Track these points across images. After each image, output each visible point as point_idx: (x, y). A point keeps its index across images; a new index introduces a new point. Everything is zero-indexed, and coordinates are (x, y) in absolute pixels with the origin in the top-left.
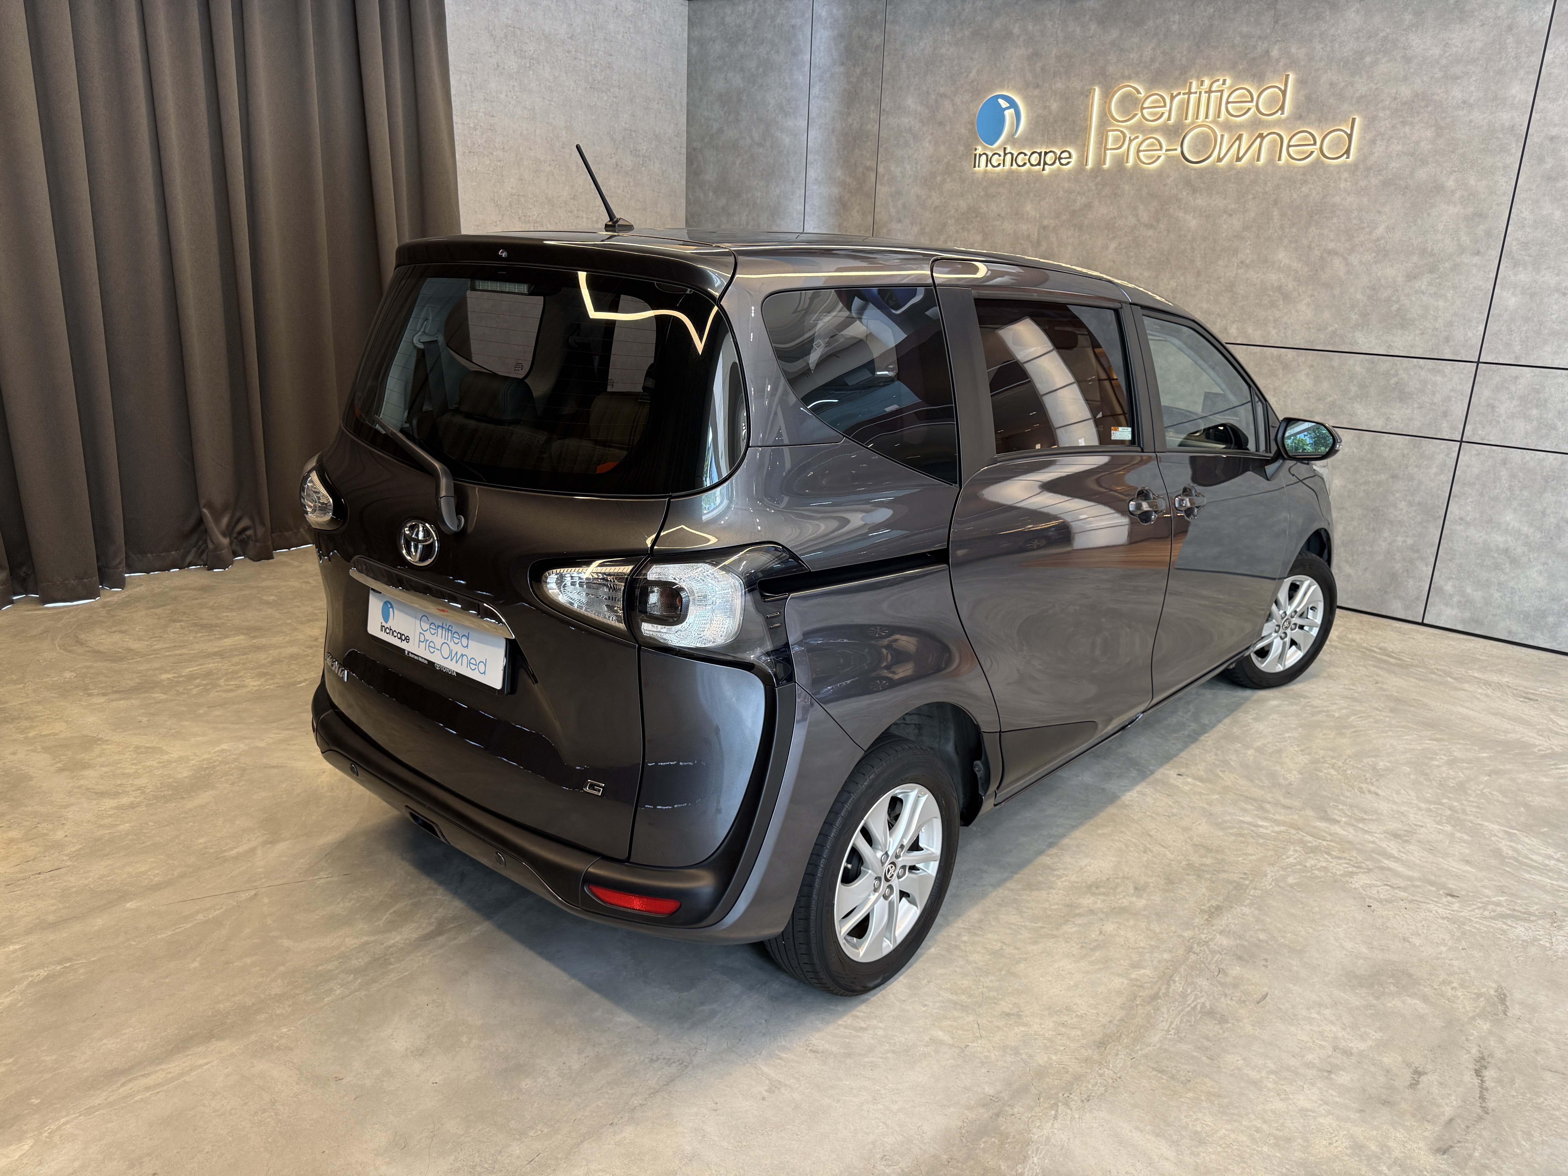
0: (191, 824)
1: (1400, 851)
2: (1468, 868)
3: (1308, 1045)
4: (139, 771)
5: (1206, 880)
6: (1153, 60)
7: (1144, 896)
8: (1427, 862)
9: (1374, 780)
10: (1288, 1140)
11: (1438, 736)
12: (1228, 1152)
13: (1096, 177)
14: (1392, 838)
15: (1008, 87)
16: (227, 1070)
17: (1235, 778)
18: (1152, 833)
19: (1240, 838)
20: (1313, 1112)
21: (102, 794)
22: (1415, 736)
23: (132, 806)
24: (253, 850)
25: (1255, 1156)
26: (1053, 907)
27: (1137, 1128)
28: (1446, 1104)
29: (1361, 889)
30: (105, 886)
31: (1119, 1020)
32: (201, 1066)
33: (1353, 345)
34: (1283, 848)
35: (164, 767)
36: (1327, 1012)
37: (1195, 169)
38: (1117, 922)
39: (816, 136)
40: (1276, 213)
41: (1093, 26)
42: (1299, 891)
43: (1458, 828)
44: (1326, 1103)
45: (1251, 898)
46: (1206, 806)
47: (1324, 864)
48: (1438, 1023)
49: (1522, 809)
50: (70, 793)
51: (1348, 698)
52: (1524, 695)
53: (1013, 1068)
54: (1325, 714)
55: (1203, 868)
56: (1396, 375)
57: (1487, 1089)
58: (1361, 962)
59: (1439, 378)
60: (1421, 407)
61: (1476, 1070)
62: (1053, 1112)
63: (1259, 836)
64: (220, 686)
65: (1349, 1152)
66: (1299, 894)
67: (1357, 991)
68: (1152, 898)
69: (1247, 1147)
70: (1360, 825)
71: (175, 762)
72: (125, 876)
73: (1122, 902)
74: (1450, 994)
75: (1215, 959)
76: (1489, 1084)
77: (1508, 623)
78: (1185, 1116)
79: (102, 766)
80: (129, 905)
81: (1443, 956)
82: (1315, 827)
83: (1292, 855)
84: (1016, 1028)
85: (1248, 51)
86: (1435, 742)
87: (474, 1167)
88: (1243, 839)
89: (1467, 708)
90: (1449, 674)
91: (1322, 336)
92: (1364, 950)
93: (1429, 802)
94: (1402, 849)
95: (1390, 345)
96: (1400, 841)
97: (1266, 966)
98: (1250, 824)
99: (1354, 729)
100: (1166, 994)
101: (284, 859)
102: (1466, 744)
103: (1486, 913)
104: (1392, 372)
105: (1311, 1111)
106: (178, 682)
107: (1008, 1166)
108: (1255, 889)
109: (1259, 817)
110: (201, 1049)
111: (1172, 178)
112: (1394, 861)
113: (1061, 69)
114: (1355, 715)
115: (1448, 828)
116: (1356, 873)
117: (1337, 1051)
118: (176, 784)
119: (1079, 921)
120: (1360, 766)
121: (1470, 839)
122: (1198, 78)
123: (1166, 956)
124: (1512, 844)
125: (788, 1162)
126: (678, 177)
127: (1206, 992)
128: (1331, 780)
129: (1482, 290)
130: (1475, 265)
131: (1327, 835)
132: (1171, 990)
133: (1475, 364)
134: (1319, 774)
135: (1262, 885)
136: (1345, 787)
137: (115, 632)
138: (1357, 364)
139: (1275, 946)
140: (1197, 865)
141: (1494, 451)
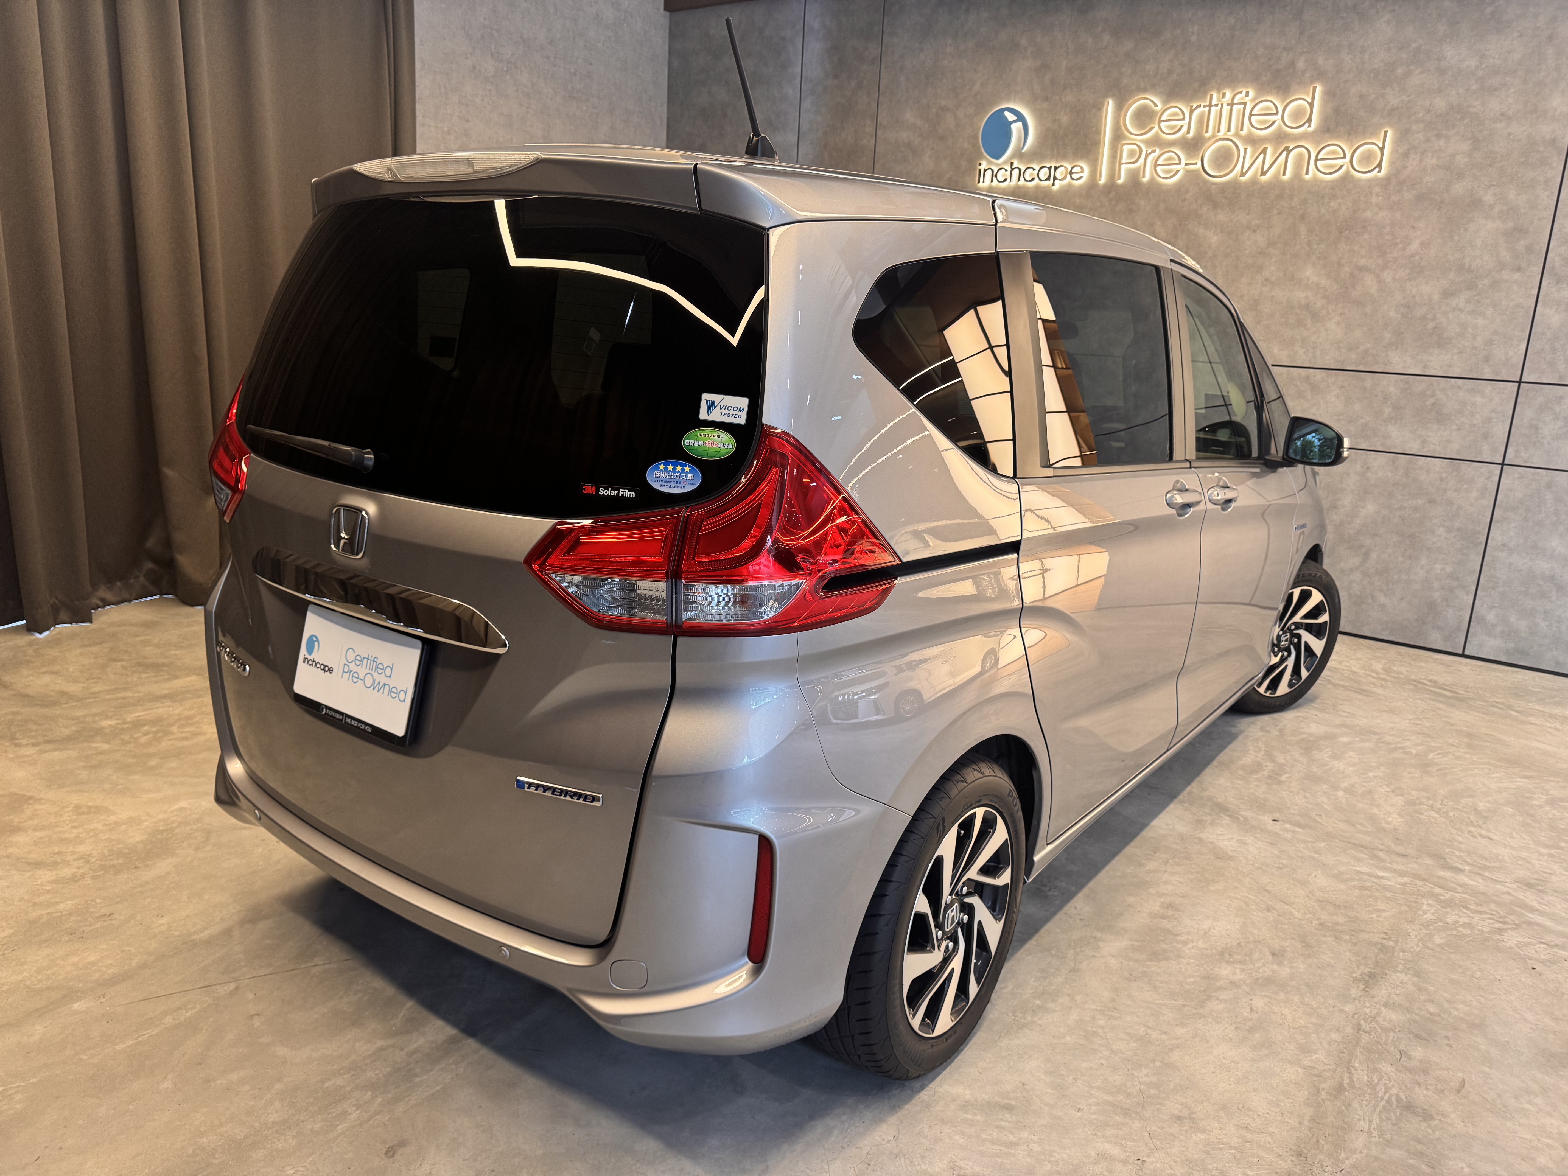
0: (149, 900)
1: (1540, 903)
3: (1534, 1144)
4: (81, 836)
5: (1345, 941)
6: (1170, 72)
7: (1286, 963)
9: (1480, 823)
11: (1527, 774)
13: (1110, 192)
14: (1526, 888)
15: (1015, 99)
17: (1335, 823)
18: (1269, 887)
19: (1366, 892)
21: (37, 865)
22: (1503, 774)
23: (74, 879)
26: (1189, 980)
29: (1516, 948)
30: (44, 982)
31: (1309, 1121)
33: (1386, 364)
35: (111, 830)
36: (1538, 1100)
37: (1216, 184)
38: (1266, 996)
40: (1303, 229)
41: (1106, 38)
42: (1451, 953)
45: (1403, 962)
46: (1316, 856)
47: (1466, 920)
51: (1419, 733)
54: (1401, 751)
55: (1338, 928)
56: (1433, 396)
58: (1550, 1036)
59: (1478, 399)
60: (1459, 429)
63: (1385, 888)
64: (172, 733)
66: (1452, 956)
67: (1562, 1073)
68: (1295, 965)
70: (1487, 874)
71: (125, 823)
72: (69, 968)
73: (1264, 972)
75: (1391, 1038)
79: (35, 830)
82: (1440, 877)
83: (1429, 911)
84: (1193, 1135)
85: (1272, 62)
86: (1526, 780)
88: (1369, 893)
89: (1543, 743)
90: (1510, 707)
91: (1353, 356)
92: (1549, 1022)
93: (1546, 846)
94: (1542, 901)
95: (1426, 365)
96: (1535, 891)
97: (1451, 1046)
98: (1370, 875)
99: (1438, 768)
100: (1352, 1085)
102: (1559, 782)
104: (1429, 393)
106: (123, 729)
108: (1404, 952)
109: (1377, 867)
111: (1191, 194)
112: (1539, 915)
113: (1072, 81)
114: (1433, 752)
116: (1505, 930)
118: (127, 851)
119: (1223, 996)
120: (1460, 807)
122: (1219, 91)
123: (1335, 1036)
127: (1395, 1081)
128: (1436, 823)
129: (1523, 308)
130: (1516, 282)
131: (1457, 887)
132: (1355, 1079)
133: (1517, 384)
134: (1421, 817)
135: (1409, 946)
136: (1454, 831)
137: (45, 673)
138: (1390, 385)
139: (1452, 1021)
140: (1330, 925)
141: (1538, 474)
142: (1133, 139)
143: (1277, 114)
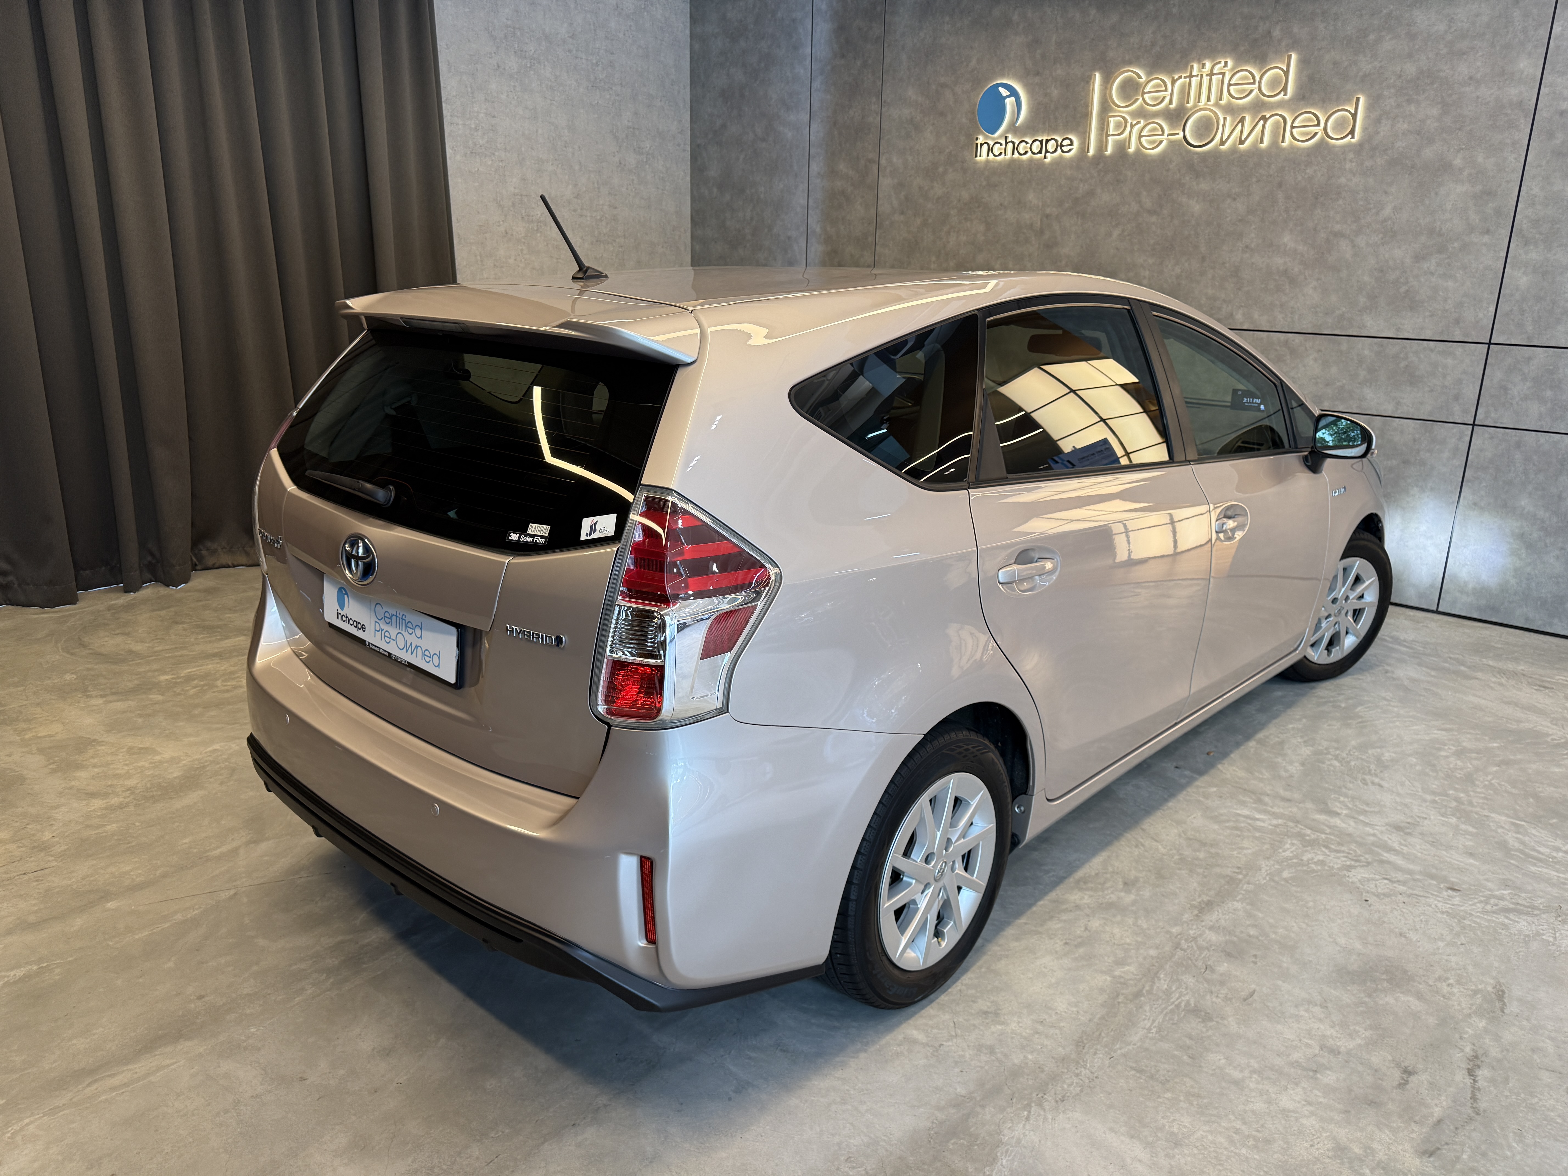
1: (1401, 844)
2: (1471, 861)
3: (1294, 1043)
4: (130, 772)
5: (1198, 874)
6: (1153, 44)
7: (1133, 891)
8: (1429, 855)
9: (1378, 771)
10: (1268, 1142)
11: (1448, 726)
12: (1203, 1154)
13: (1098, 164)
14: (1394, 831)
15: (1008, 75)
16: (192, 1070)
17: (1235, 771)
18: (1145, 827)
19: (1236, 832)
20: (1297, 1112)
21: (93, 795)
22: (1424, 726)
23: (120, 807)
24: (235, 851)
25: (1232, 1159)
26: (1038, 903)
27: (1112, 1130)
28: (1436, 1105)
29: (1358, 883)
30: (87, 887)
31: (1100, 1019)
32: (168, 1066)
33: (1361, 328)
34: (1280, 842)
35: (154, 767)
36: (1316, 1010)
37: (1197, 153)
38: (1104, 918)
39: (818, 130)
40: (1280, 196)
41: (1093, 12)
42: (1294, 886)
43: (1463, 819)
44: (1310, 1104)
45: (1244, 892)
46: (1202, 799)
47: (1321, 858)
48: (1432, 1021)
49: (1531, 800)
50: (60, 794)
51: (1356, 688)
52: (1539, 683)
53: (986, 1068)
54: (1330, 704)
55: (1196, 862)
56: (1406, 358)
57: (1479, 1089)
58: (1354, 957)
59: (1450, 361)
60: (1431, 391)
61: (1468, 1069)
62: (1026, 1113)
63: (1256, 829)
64: (216, 687)
65: (1330, 1154)
66: (1294, 889)
67: (1349, 988)
68: (1141, 893)
69: (1225, 1149)
70: (1362, 818)
71: (167, 762)
73: (1110, 898)
74: (1445, 991)
75: (1203, 955)
76: (1481, 1083)
77: (1525, 610)
78: (1162, 1117)
79: (94, 767)
80: (109, 905)
81: (1440, 951)
82: (1314, 820)
83: (1289, 848)
84: (993, 1027)
85: (1250, 32)
86: (1444, 733)
87: (432, 1168)
88: (1239, 833)
89: (1480, 697)
90: (1463, 663)
91: (1330, 320)
92: (1358, 946)
93: (1433, 793)
94: (1403, 842)
95: (1399, 328)
96: (1402, 834)
97: (1255, 963)
98: (1246, 817)
99: (1360, 720)
100: (1150, 992)
101: (266, 858)
102: (1477, 734)
103: (1488, 907)
104: (1402, 355)
105: (1293, 1111)
106: (176, 683)
107: (976, 1169)
108: (1249, 883)
109: (1257, 810)
110: (169, 1049)
111: (1174, 164)
112: (1395, 855)
113: (1061, 55)
114: (1362, 705)
115: (1453, 820)
116: (1355, 867)
117: (1324, 1050)
118: (165, 785)
119: (1064, 917)
120: (1364, 757)
121: (1474, 831)
122: (1199, 62)
123: (1152, 952)
124: (1519, 836)
125: (750, 1164)
126: (683, 175)
127: (1191, 990)
128: (1334, 772)
129: (1492, 268)
130: (1485, 244)
131: (1326, 828)
132: (1155, 988)
133: (1487, 346)
134: (1321, 765)
135: (1256, 879)
136: (1347, 778)
137: (118, 634)
138: (1365, 348)
139: (1266, 942)
140: (1190, 859)
141: (1508, 434)
142: (1120, 112)
143: (1254, 83)
